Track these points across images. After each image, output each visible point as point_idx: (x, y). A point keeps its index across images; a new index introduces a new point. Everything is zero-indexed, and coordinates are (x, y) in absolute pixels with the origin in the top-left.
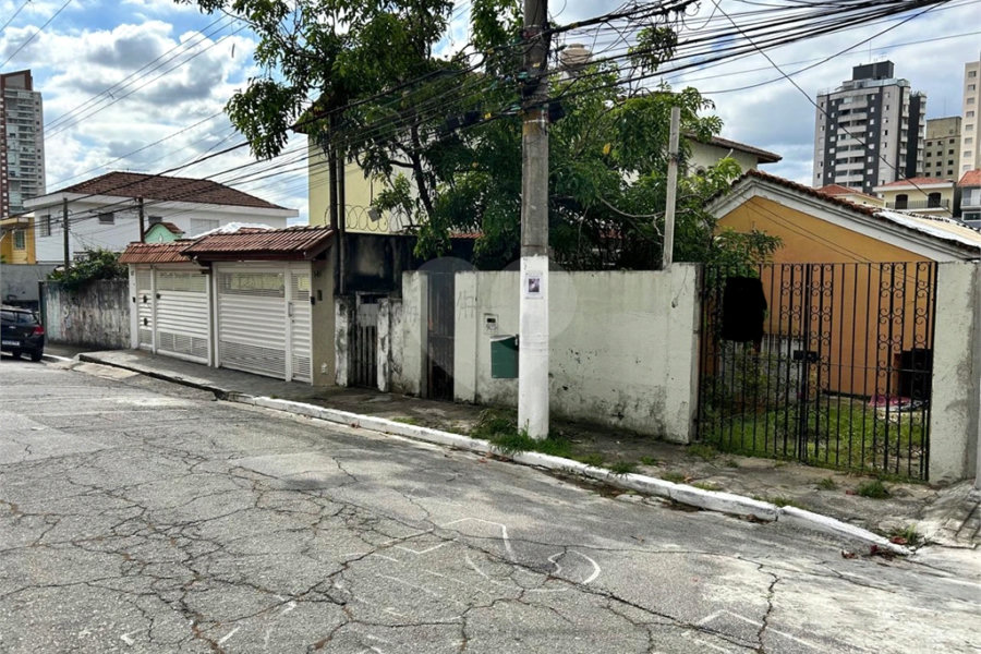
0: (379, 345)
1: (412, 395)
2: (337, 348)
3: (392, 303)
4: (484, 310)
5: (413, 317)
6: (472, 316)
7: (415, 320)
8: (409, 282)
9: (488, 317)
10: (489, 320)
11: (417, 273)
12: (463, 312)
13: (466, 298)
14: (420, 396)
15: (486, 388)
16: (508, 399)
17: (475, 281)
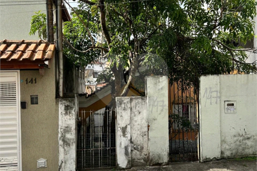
0: (119, 133)
1: (159, 164)
2: (61, 142)
3: (131, 100)
4: (224, 98)
5: (160, 108)
6: (216, 103)
7: (162, 110)
8: (156, 84)
9: (227, 103)
10: (228, 105)
11: (164, 77)
12: (209, 101)
13: (211, 92)
14: (167, 164)
15: (227, 147)
16: (247, 150)
17: (218, 81)
